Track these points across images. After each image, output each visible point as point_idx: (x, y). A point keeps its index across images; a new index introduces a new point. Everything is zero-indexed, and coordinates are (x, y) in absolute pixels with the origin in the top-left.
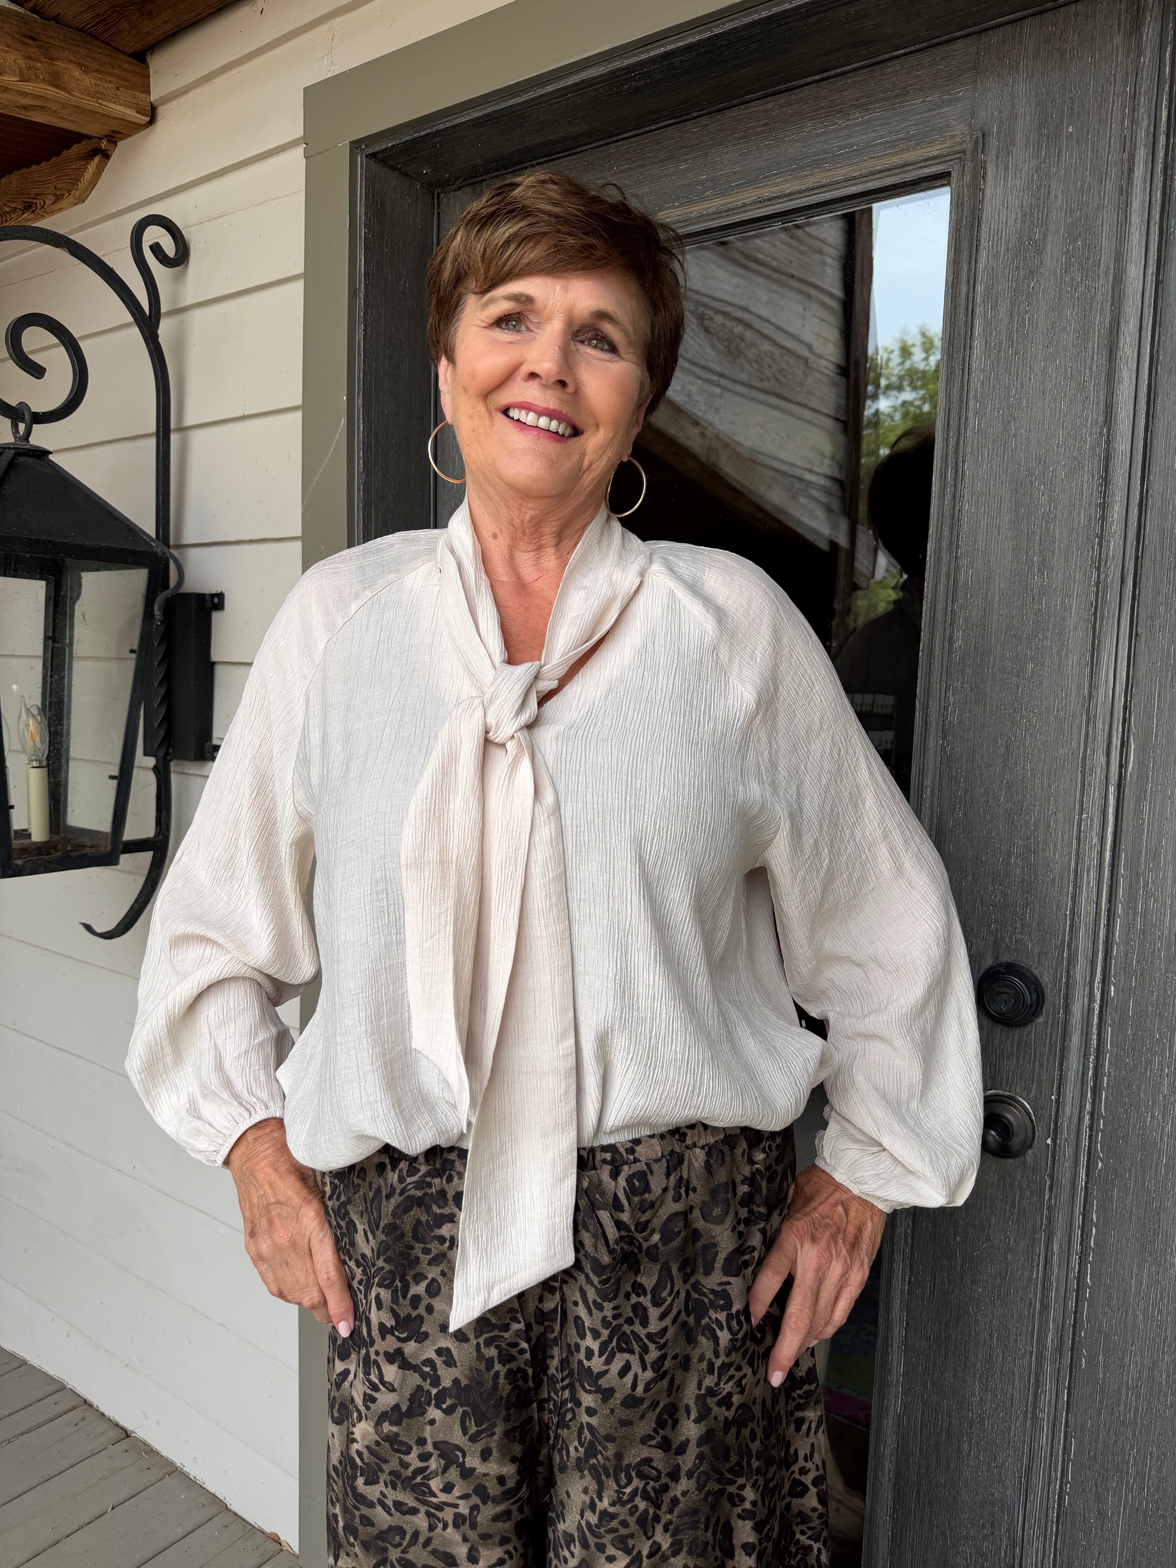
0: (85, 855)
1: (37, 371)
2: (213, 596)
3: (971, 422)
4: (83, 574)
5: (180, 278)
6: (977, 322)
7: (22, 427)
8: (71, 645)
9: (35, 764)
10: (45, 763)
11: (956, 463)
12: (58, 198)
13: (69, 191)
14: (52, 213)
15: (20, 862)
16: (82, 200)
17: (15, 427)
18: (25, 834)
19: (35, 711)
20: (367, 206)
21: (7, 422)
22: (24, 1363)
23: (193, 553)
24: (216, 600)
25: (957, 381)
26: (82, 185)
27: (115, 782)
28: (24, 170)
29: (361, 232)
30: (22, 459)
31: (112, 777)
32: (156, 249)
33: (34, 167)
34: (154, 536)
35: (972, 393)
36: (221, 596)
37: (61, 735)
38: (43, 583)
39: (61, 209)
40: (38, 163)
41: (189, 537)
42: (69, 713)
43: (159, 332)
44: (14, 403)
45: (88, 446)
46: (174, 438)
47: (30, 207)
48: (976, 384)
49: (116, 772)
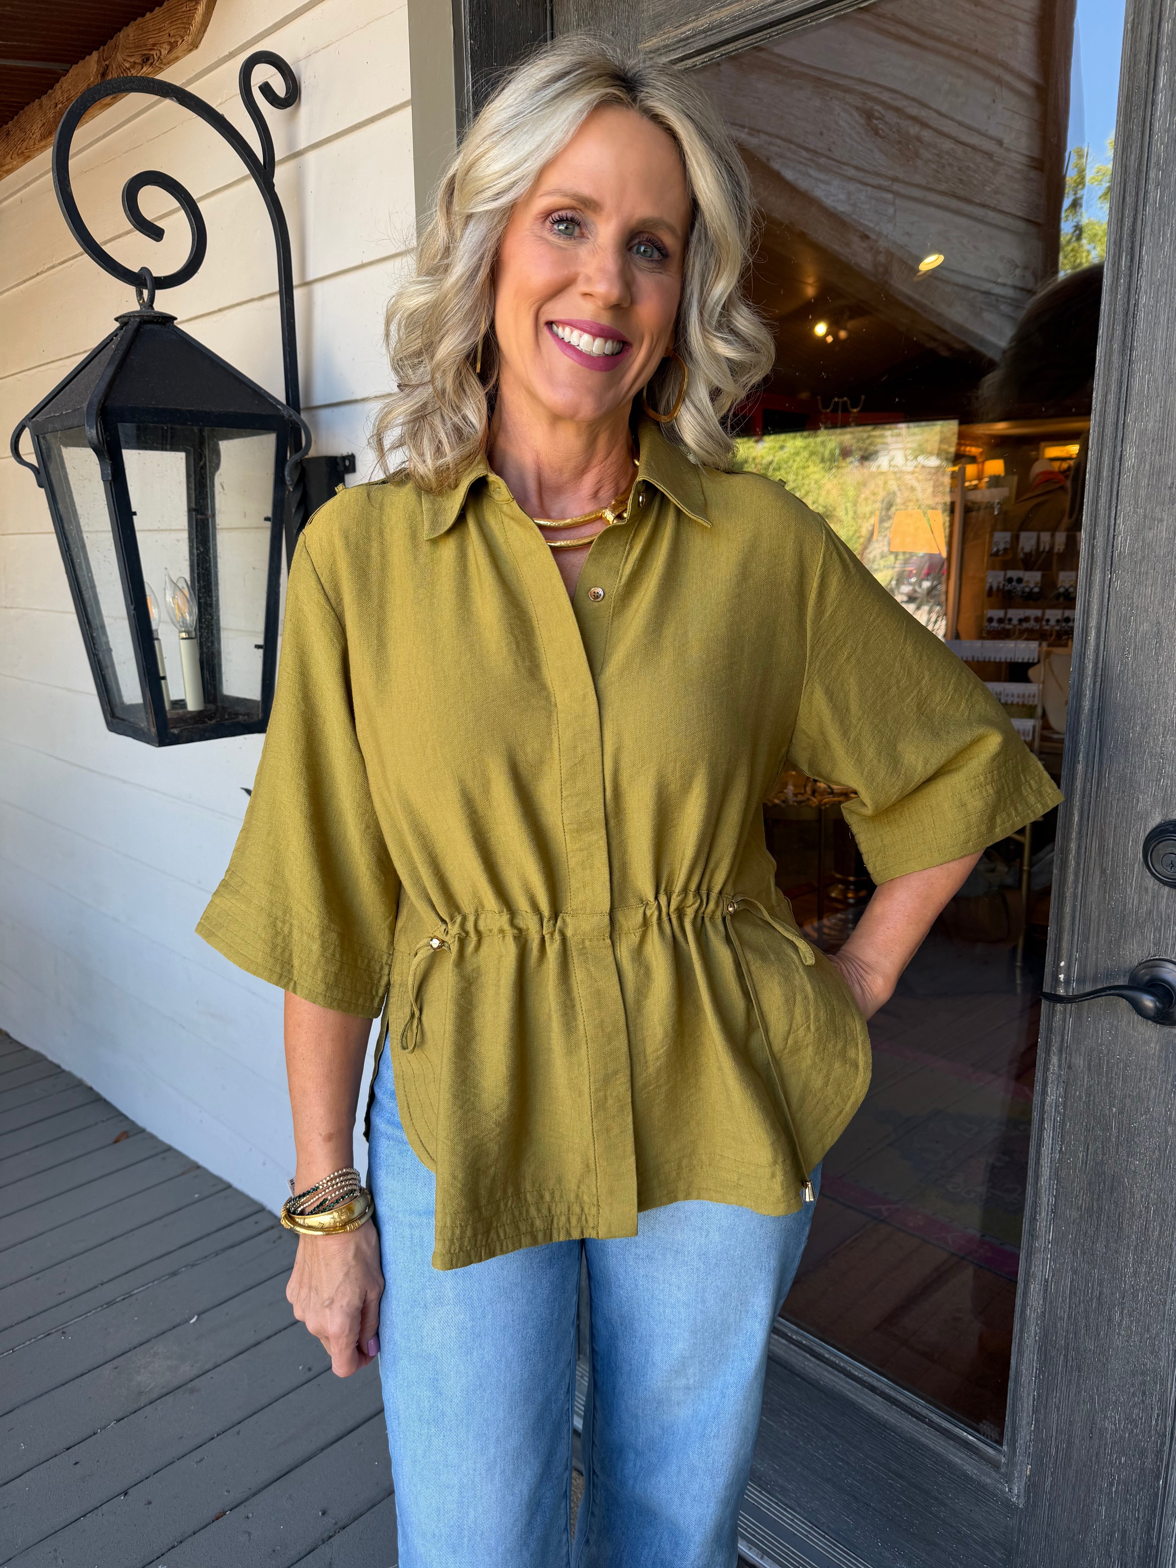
0: (239, 723)
1: (156, 233)
2: (344, 458)
3: (1151, 196)
4: (220, 443)
5: (292, 119)
7: (146, 293)
8: (214, 515)
9: (184, 635)
10: (193, 634)
11: (1132, 248)
12: (173, 46)
13: (182, 37)
14: (169, 63)
15: (176, 731)
16: (195, 45)
17: (140, 294)
18: (180, 704)
19: (182, 584)
20: (472, 14)
21: (131, 290)
22: (229, 1186)
23: (324, 414)
24: (347, 463)
25: (1136, 146)
26: (193, 29)
27: (261, 651)
28: (140, 20)
29: (467, 43)
30: (148, 327)
31: (258, 647)
32: (266, 89)
33: (148, 15)
34: (283, 400)
35: (1154, 160)
36: (352, 458)
37: (211, 605)
38: (182, 455)
39: (177, 59)
40: (152, 11)
41: (319, 397)
42: (217, 584)
43: (274, 180)
44: (136, 270)
45: (220, 310)
46: (298, 294)
47: (148, 59)
48: (1159, 148)
49: (261, 642)
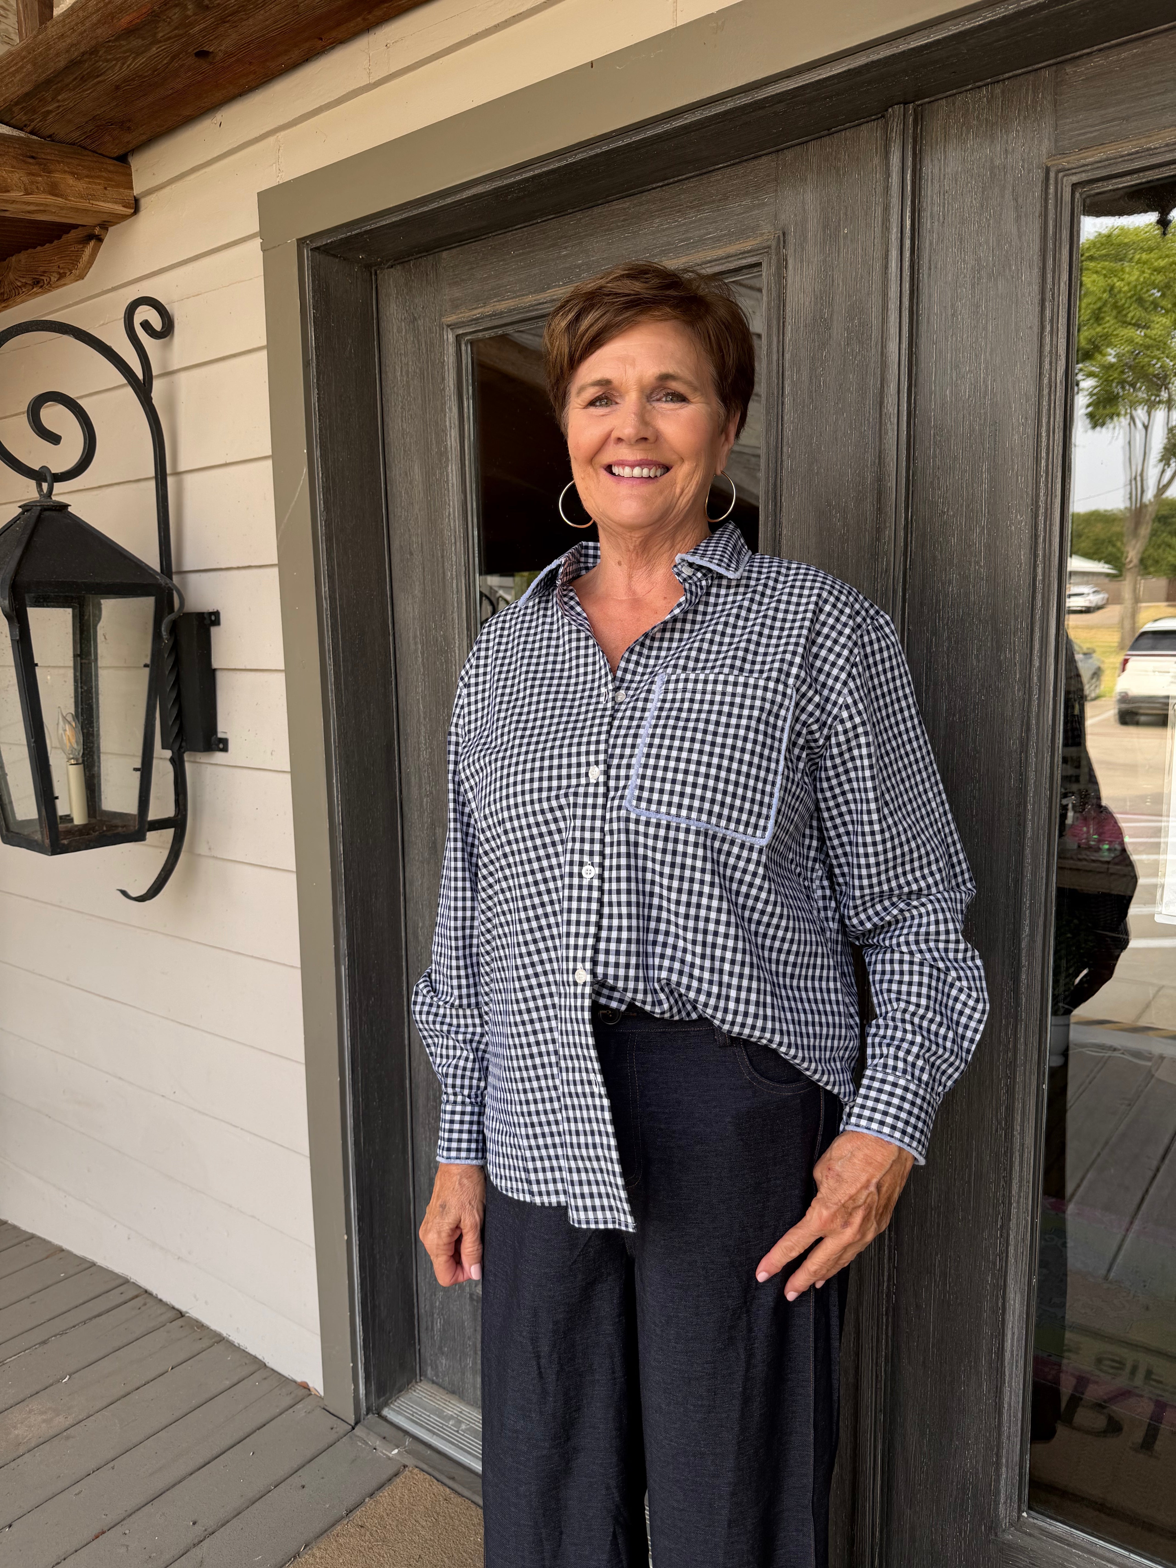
0: (118, 834)
1: (54, 439)
2: (211, 614)
3: (785, 463)
4: (102, 601)
5: (167, 347)
6: (787, 383)
7: (45, 486)
8: (96, 659)
9: (72, 762)
10: (80, 761)
11: (775, 498)
12: (62, 276)
13: (71, 271)
14: (58, 287)
15: (65, 842)
16: (81, 277)
17: (39, 486)
18: (68, 819)
19: (70, 718)
20: (314, 291)
21: (33, 483)
22: (93, 1264)
23: (192, 578)
24: (213, 618)
25: (774, 431)
26: (81, 265)
27: (138, 773)
28: (30, 251)
29: (311, 312)
30: (47, 513)
31: (136, 769)
32: (146, 325)
33: (39, 248)
34: (158, 569)
35: (785, 440)
36: (217, 614)
37: (93, 735)
38: (69, 611)
39: (65, 285)
40: (42, 245)
41: (189, 564)
42: (98, 717)
43: (153, 395)
44: (37, 468)
45: (100, 487)
46: (170, 480)
47: (38, 282)
48: (788, 433)
49: (139, 766)
